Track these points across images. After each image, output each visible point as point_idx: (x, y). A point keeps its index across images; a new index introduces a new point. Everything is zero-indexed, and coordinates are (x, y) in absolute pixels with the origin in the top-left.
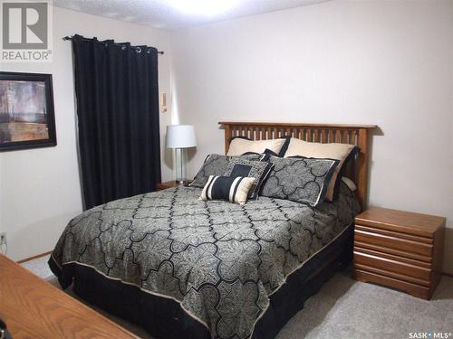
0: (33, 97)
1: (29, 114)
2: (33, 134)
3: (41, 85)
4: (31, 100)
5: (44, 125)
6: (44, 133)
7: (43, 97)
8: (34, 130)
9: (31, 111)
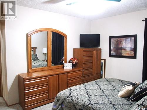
0: (130, 42)
1: (128, 48)
2: (129, 54)
3: (133, 38)
4: (129, 43)
5: (133, 52)
6: (132, 54)
7: (133, 42)
8: (129, 53)
9: (129, 47)
